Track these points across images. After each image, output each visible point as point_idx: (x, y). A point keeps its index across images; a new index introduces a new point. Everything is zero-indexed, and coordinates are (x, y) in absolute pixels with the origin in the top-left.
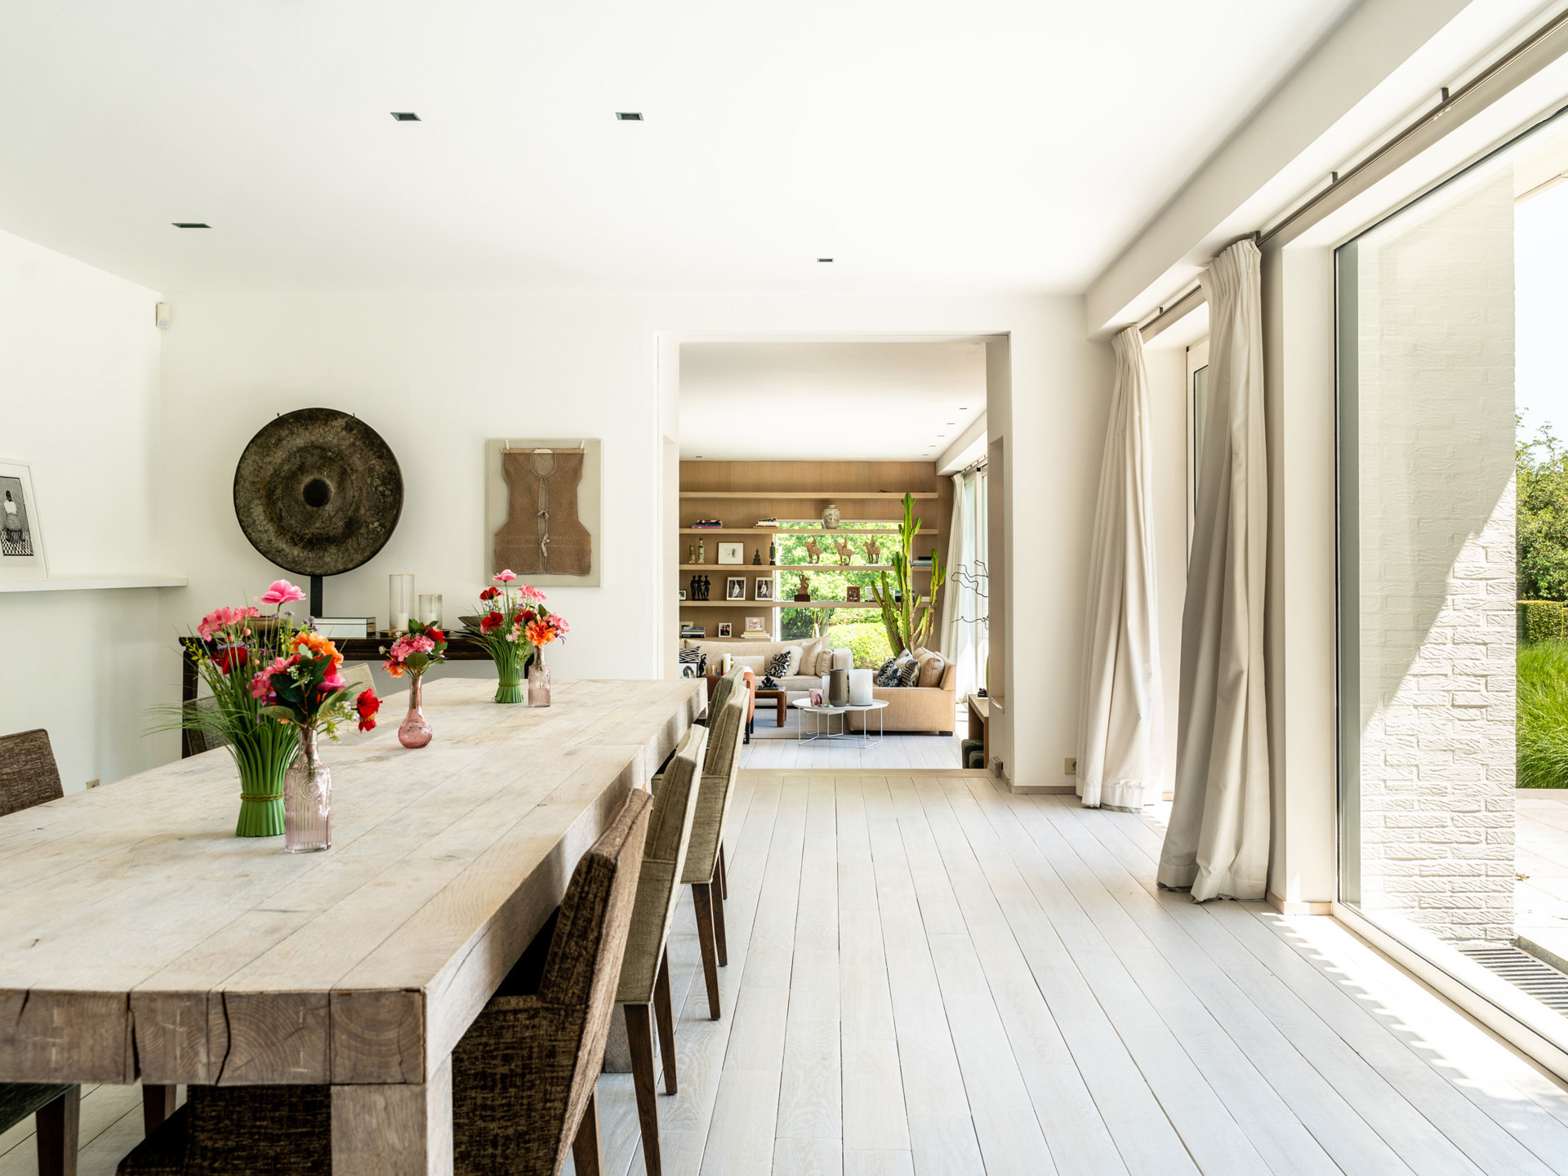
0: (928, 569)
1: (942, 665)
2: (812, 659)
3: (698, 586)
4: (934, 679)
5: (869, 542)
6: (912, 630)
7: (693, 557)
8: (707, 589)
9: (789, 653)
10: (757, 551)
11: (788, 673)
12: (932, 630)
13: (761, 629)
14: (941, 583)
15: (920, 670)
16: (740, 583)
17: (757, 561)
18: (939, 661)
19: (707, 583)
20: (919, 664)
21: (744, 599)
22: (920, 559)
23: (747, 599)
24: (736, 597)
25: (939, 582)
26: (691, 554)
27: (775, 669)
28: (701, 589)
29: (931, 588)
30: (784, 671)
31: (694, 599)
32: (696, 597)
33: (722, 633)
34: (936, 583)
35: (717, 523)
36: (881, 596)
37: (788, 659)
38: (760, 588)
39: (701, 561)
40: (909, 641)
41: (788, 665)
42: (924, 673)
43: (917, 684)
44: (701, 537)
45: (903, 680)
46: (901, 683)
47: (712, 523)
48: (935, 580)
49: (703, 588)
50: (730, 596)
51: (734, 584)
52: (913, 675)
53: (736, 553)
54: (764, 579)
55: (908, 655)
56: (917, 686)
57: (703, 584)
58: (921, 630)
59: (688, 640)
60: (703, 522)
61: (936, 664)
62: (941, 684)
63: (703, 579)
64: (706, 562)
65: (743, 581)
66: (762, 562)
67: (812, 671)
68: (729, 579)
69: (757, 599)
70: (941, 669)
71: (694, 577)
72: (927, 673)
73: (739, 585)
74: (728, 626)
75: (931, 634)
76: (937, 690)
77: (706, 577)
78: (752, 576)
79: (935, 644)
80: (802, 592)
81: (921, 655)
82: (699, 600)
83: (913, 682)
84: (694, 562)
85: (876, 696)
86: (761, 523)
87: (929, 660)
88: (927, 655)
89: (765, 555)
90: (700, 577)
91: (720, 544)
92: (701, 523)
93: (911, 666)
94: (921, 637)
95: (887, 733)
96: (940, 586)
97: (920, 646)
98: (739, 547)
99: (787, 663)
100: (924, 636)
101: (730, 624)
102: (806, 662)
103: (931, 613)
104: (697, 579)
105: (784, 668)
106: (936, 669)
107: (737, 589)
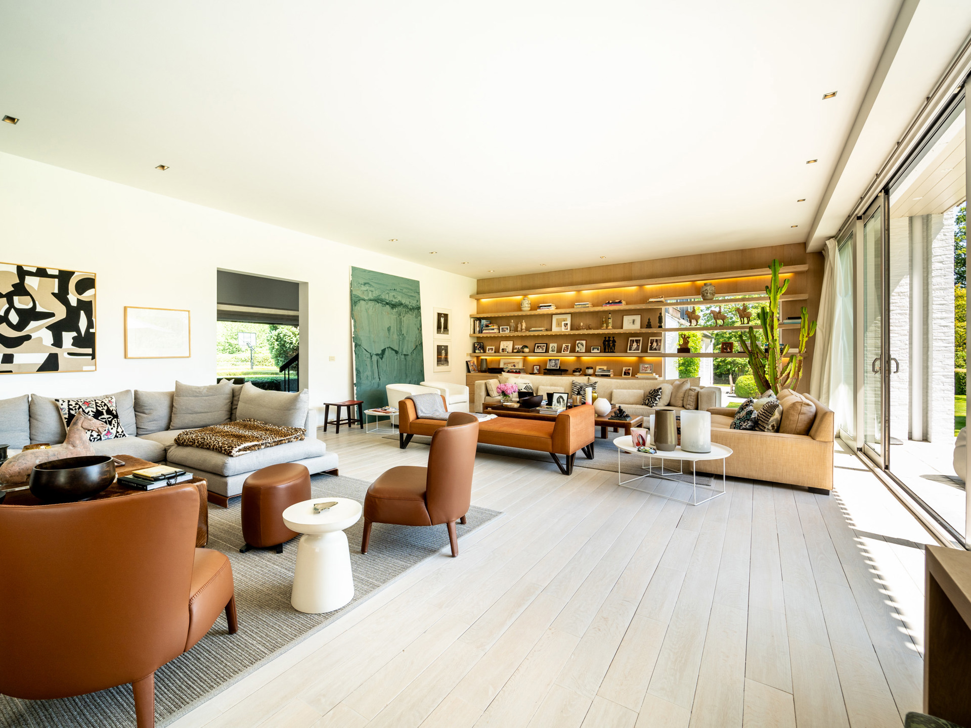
0: (798, 327)
1: (813, 409)
2: (681, 394)
3: (608, 344)
4: (801, 426)
5: (741, 308)
6: (779, 374)
7: (605, 325)
8: (614, 346)
9: (660, 389)
10: (649, 320)
11: (659, 404)
12: (801, 374)
13: (651, 372)
14: (810, 335)
15: (782, 413)
16: (638, 341)
17: (649, 326)
18: (808, 405)
19: (614, 341)
20: (781, 407)
21: (640, 351)
22: (789, 318)
23: (642, 352)
24: (634, 350)
25: (808, 334)
26: (603, 324)
27: (649, 400)
28: (610, 346)
29: (800, 339)
30: (656, 402)
31: (605, 352)
32: (607, 350)
33: (625, 374)
34: (806, 334)
35: (620, 302)
36: (750, 349)
37: (660, 393)
38: (652, 343)
39: (610, 327)
40: (776, 383)
41: (659, 398)
42: (787, 417)
43: (777, 429)
44: (609, 312)
45: (760, 422)
46: (757, 425)
47: (616, 302)
48: (804, 332)
49: (611, 345)
50: (630, 350)
51: (633, 342)
52: (772, 419)
53: (635, 322)
54: (655, 338)
55: (770, 395)
56: (777, 431)
57: (611, 342)
58: (789, 373)
59: (590, 377)
60: (611, 302)
61: (805, 409)
62: (812, 432)
63: (612, 339)
64: (614, 327)
65: (640, 340)
66: (652, 326)
67: (680, 403)
68: (630, 339)
69: (649, 351)
70: (811, 415)
71: (605, 338)
72: (791, 418)
73: (637, 343)
74: (630, 369)
75: (800, 377)
76: (805, 439)
77: (613, 337)
78: (646, 336)
79: (804, 386)
80: (684, 347)
81: (786, 396)
82: (608, 352)
83: (773, 426)
84: (605, 328)
85: (716, 438)
86: (651, 300)
87: (794, 404)
88: (792, 397)
89: (654, 322)
90: (609, 338)
91: (624, 317)
92: (609, 303)
93: (771, 408)
94: (789, 380)
95: (730, 478)
96: (809, 338)
97: (788, 387)
98: (638, 318)
99: (658, 397)
100: (792, 378)
101: (631, 368)
102: (675, 396)
103: (800, 361)
104: (607, 339)
105: (656, 400)
106: (804, 414)
107: (635, 345)
